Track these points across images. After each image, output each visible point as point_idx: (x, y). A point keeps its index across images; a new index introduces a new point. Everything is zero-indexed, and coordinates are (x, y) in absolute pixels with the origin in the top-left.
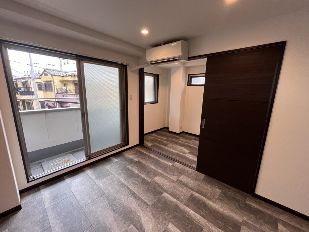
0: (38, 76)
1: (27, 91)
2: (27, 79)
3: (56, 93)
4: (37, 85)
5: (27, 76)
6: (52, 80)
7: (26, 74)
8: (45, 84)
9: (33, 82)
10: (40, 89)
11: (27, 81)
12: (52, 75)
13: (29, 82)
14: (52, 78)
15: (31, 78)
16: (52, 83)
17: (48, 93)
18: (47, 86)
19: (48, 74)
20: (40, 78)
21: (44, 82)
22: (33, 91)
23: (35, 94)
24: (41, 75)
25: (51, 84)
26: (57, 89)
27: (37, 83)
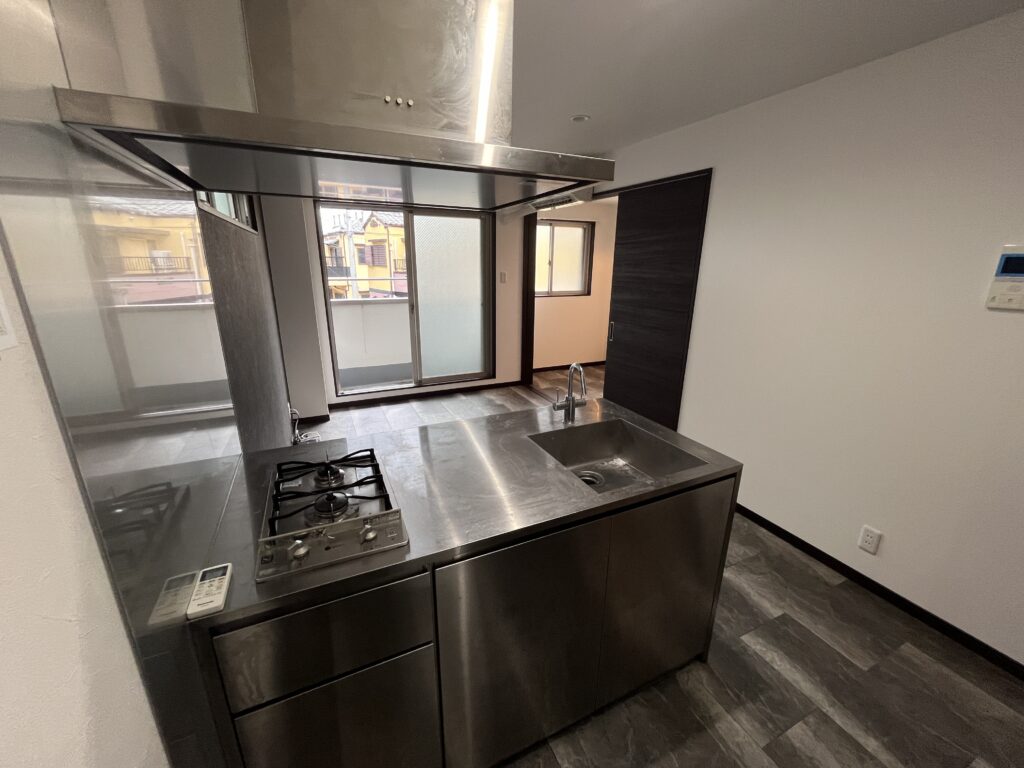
0: (359, 229)
1: (338, 267)
2: (338, 238)
3: (393, 270)
4: (356, 250)
5: (338, 229)
6: (385, 237)
7: (337, 224)
8: (372, 247)
9: (349, 244)
10: (362, 261)
11: (337, 242)
12: (386, 226)
13: (341, 245)
14: (385, 231)
15: (345, 233)
16: (386, 244)
17: (377, 269)
18: (375, 252)
19: (378, 222)
20: (363, 234)
21: (371, 244)
22: (348, 265)
23: (352, 272)
24: (364, 227)
25: (383, 247)
26: (395, 260)
27: (356, 245)
